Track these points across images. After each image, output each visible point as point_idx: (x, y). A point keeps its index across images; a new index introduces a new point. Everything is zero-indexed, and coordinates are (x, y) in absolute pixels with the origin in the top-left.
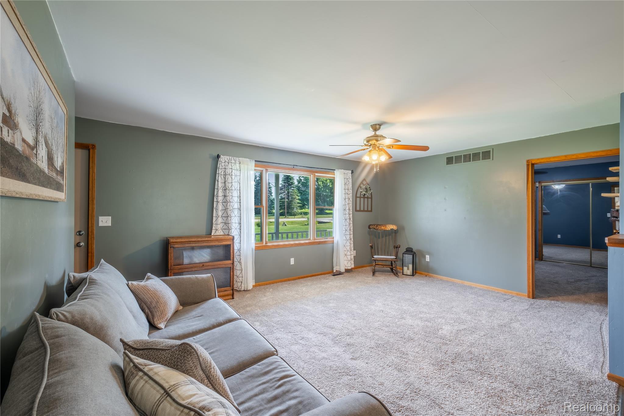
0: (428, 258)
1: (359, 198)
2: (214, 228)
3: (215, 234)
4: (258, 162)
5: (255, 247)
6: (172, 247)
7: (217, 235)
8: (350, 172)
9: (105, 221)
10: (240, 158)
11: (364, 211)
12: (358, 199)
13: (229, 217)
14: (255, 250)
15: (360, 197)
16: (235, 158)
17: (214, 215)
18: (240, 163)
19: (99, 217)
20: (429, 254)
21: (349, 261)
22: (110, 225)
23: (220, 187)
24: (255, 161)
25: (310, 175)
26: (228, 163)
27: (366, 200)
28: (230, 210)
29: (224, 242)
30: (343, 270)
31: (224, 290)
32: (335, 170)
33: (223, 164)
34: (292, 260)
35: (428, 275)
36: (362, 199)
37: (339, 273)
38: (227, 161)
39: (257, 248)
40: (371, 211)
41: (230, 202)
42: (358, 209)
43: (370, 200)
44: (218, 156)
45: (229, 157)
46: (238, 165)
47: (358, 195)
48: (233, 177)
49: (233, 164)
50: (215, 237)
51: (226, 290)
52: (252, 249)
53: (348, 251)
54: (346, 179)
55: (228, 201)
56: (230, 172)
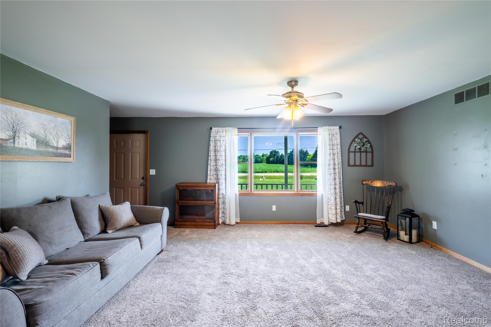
0: (435, 225)
1: (353, 153)
2: (208, 178)
3: (209, 182)
4: (240, 130)
5: (239, 193)
6: (178, 189)
7: (210, 182)
8: (338, 127)
9: (153, 172)
10: (225, 128)
11: (360, 165)
12: (352, 155)
13: (218, 171)
14: (239, 196)
15: (355, 152)
16: (222, 128)
17: (209, 169)
18: (226, 132)
19: (150, 170)
20: (436, 220)
21: (333, 215)
22: (155, 174)
23: (212, 150)
24: (238, 128)
25: (294, 134)
26: (218, 132)
27: (363, 155)
28: (219, 166)
29: (209, 188)
30: (326, 223)
31: (209, 221)
32: (318, 128)
33: (214, 134)
34: (274, 207)
35: (435, 246)
36: (358, 155)
37: (322, 225)
38: (217, 131)
39: (241, 195)
40: (372, 166)
41: (219, 160)
42: (352, 163)
43: (369, 155)
44: (211, 129)
45: (218, 128)
46: (224, 133)
47: (352, 149)
48: (222, 142)
49: (221, 133)
50: (210, 184)
51: (210, 221)
52: (236, 194)
53: (332, 205)
54: (331, 135)
55: (217, 159)
56: (219, 138)
